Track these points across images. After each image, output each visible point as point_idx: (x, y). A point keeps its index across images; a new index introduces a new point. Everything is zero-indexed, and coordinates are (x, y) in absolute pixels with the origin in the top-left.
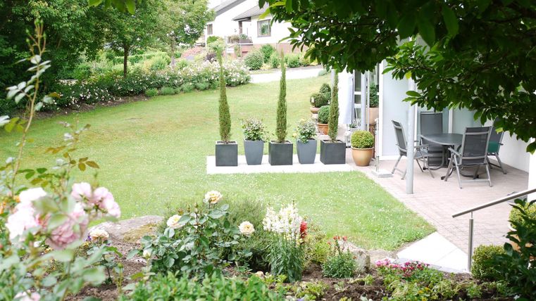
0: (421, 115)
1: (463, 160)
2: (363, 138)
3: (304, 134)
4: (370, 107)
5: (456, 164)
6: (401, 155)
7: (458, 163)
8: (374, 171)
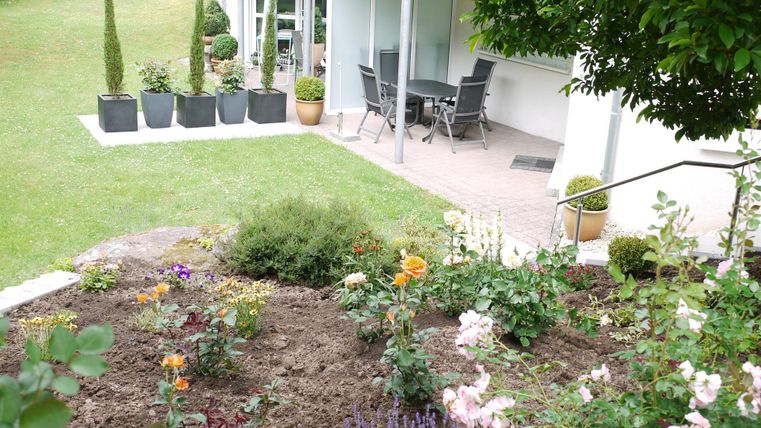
0: (381, 54)
1: (456, 117)
2: (313, 87)
3: (228, 82)
4: (315, 43)
5: (447, 121)
6: (369, 110)
7: (450, 121)
8: (336, 132)
